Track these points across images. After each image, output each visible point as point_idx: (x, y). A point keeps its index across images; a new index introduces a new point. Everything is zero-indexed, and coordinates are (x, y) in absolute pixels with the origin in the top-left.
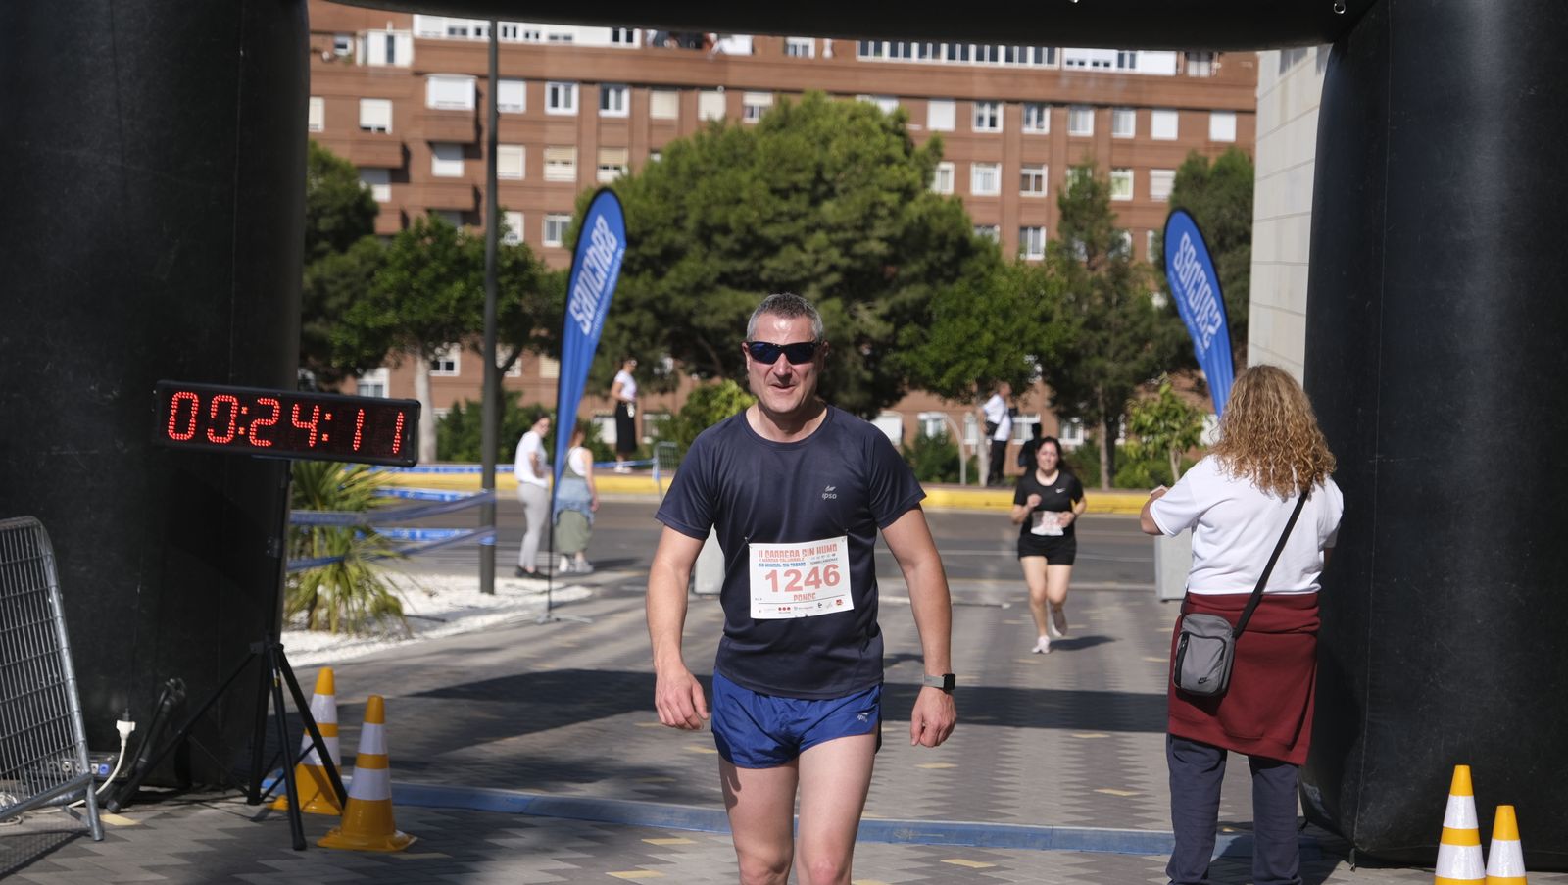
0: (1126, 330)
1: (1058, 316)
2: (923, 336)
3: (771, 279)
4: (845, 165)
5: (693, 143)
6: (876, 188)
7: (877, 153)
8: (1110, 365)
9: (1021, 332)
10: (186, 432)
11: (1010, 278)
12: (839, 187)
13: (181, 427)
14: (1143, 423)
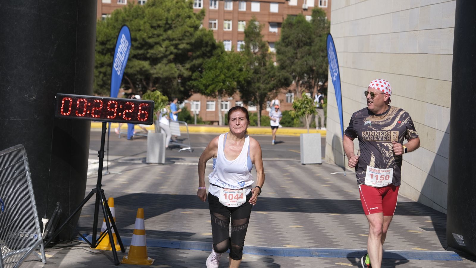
0: (266, 74)
1: (244, 70)
2: (201, 76)
3: (151, 57)
4: (175, 18)
5: (123, 11)
6: (186, 26)
7: (186, 14)
8: (261, 85)
9: (233, 75)
10: (67, 112)
11: (229, 57)
12: (173, 26)
13: (66, 110)
14: (297, 106)
